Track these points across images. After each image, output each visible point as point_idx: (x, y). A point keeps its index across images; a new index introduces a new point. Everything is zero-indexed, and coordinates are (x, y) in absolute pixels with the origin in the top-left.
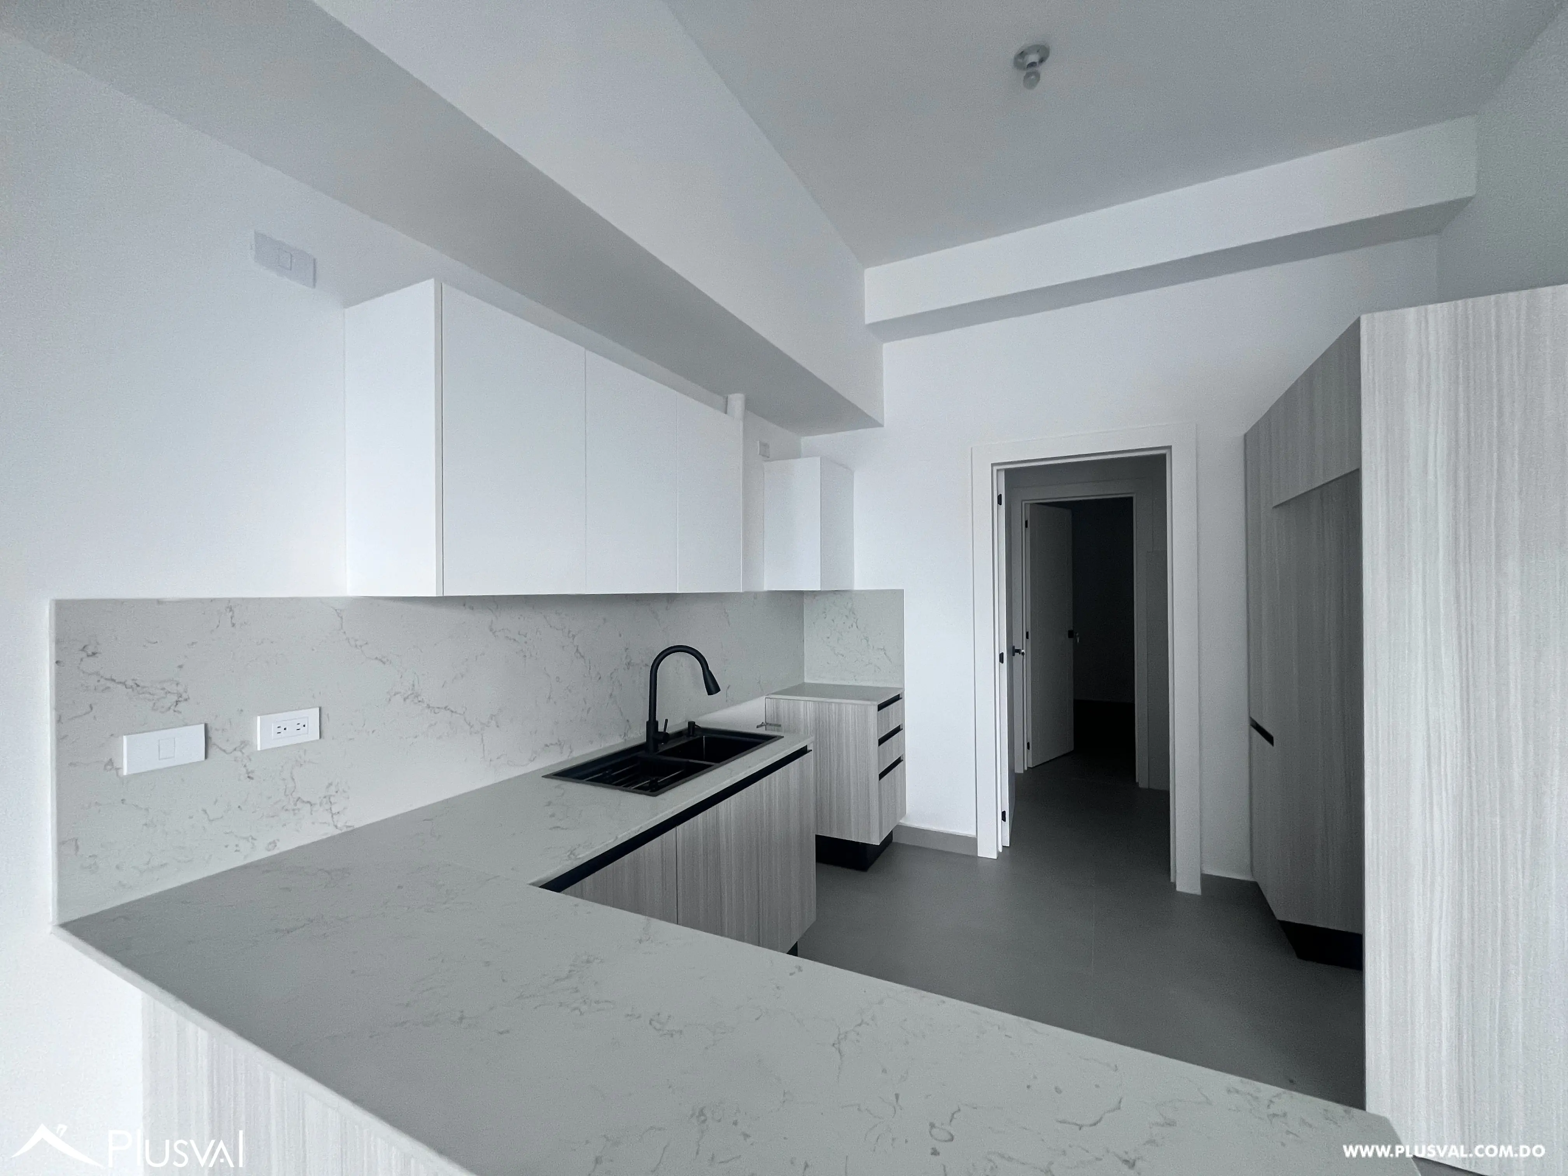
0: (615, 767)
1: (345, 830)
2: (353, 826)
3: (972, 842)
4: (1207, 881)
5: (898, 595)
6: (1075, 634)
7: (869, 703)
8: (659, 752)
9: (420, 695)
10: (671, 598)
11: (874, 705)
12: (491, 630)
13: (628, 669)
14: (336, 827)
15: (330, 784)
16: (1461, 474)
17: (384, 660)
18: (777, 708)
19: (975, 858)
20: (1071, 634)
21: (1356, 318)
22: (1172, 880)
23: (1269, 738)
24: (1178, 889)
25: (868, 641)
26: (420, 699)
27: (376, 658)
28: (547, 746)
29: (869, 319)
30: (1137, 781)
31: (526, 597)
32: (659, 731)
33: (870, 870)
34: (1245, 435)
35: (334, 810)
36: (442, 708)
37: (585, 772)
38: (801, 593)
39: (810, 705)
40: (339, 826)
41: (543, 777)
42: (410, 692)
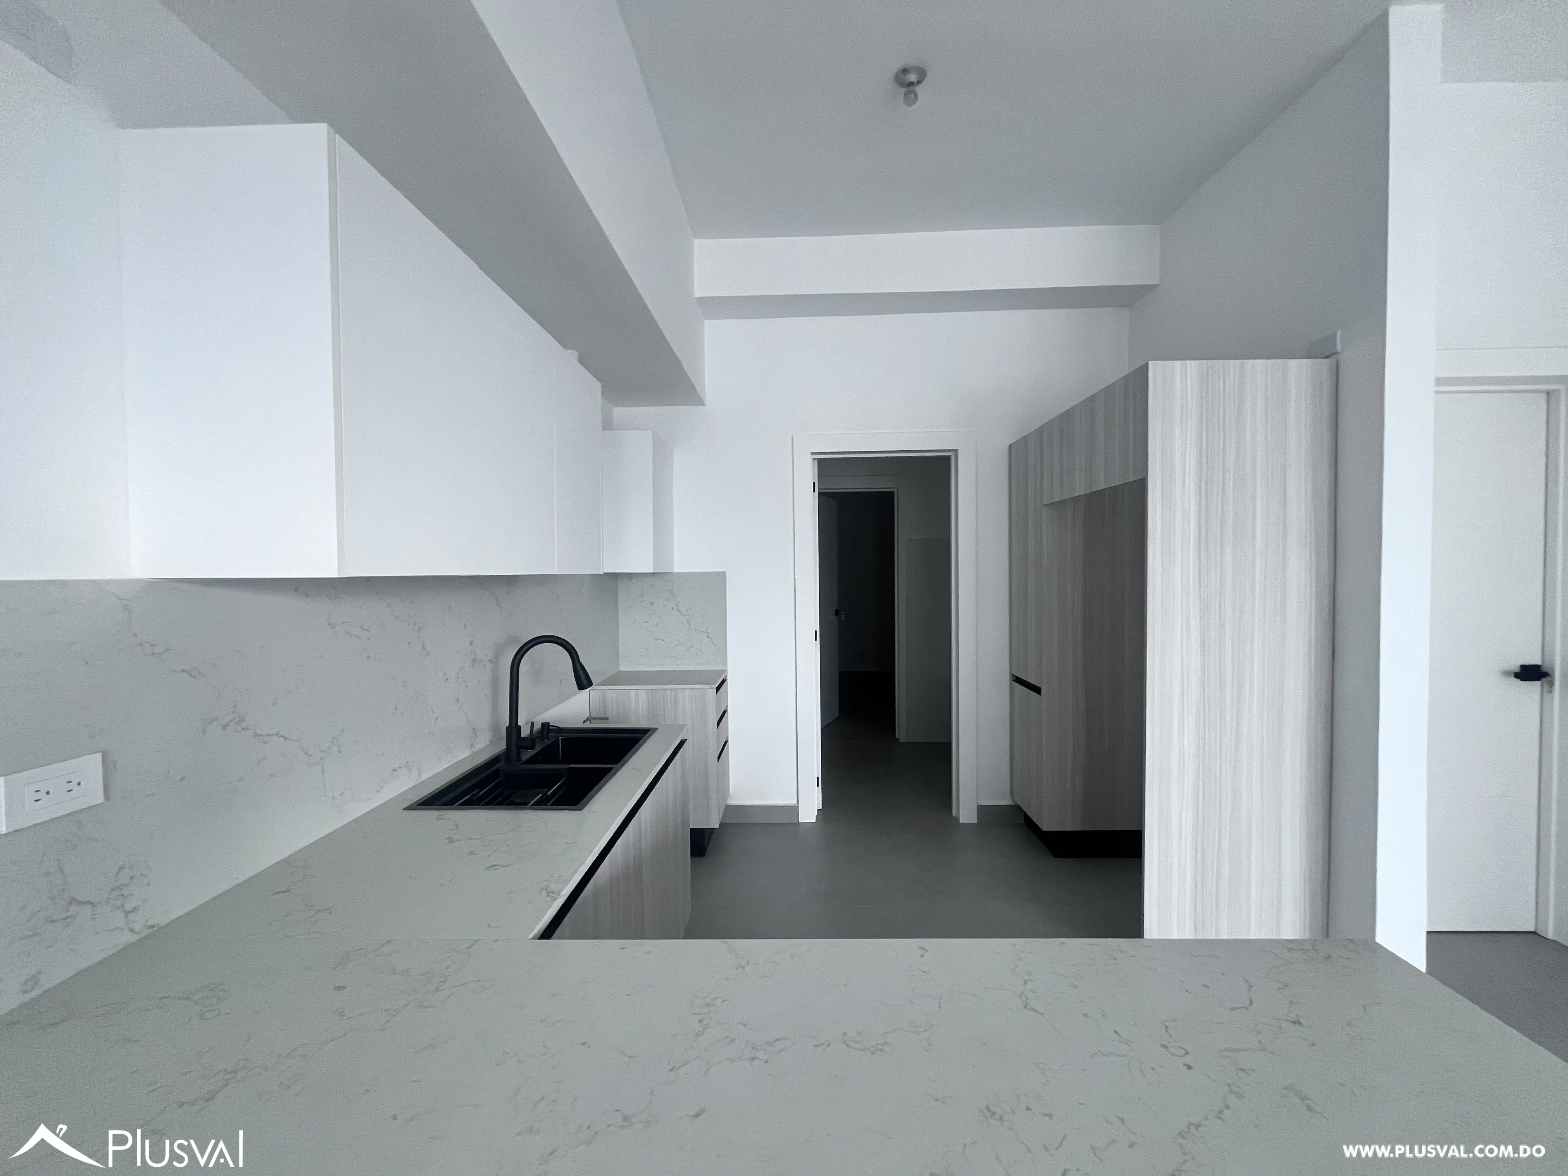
0: (481, 785)
1: (146, 932)
2: (158, 925)
3: (794, 810)
4: (982, 809)
5: (721, 577)
6: (840, 612)
7: (707, 686)
8: (523, 761)
9: (244, 720)
10: (511, 581)
11: (713, 688)
12: (330, 624)
13: (473, 666)
14: (132, 931)
15: (122, 868)
16: (1203, 487)
17: (194, 673)
18: (604, 699)
19: (798, 824)
20: (837, 613)
21: (1143, 363)
22: (954, 813)
23: (1037, 690)
24: (961, 821)
25: (689, 624)
26: (244, 725)
27: (184, 671)
28: (394, 770)
29: (697, 294)
30: (897, 737)
31: (368, 579)
32: (522, 736)
33: (707, 853)
34: (1010, 446)
35: (129, 907)
36: (273, 735)
37: (451, 796)
38: (615, 576)
39: (643, 695)
40: (137, 929)
41: (404, 809)
42: (230, 717)
